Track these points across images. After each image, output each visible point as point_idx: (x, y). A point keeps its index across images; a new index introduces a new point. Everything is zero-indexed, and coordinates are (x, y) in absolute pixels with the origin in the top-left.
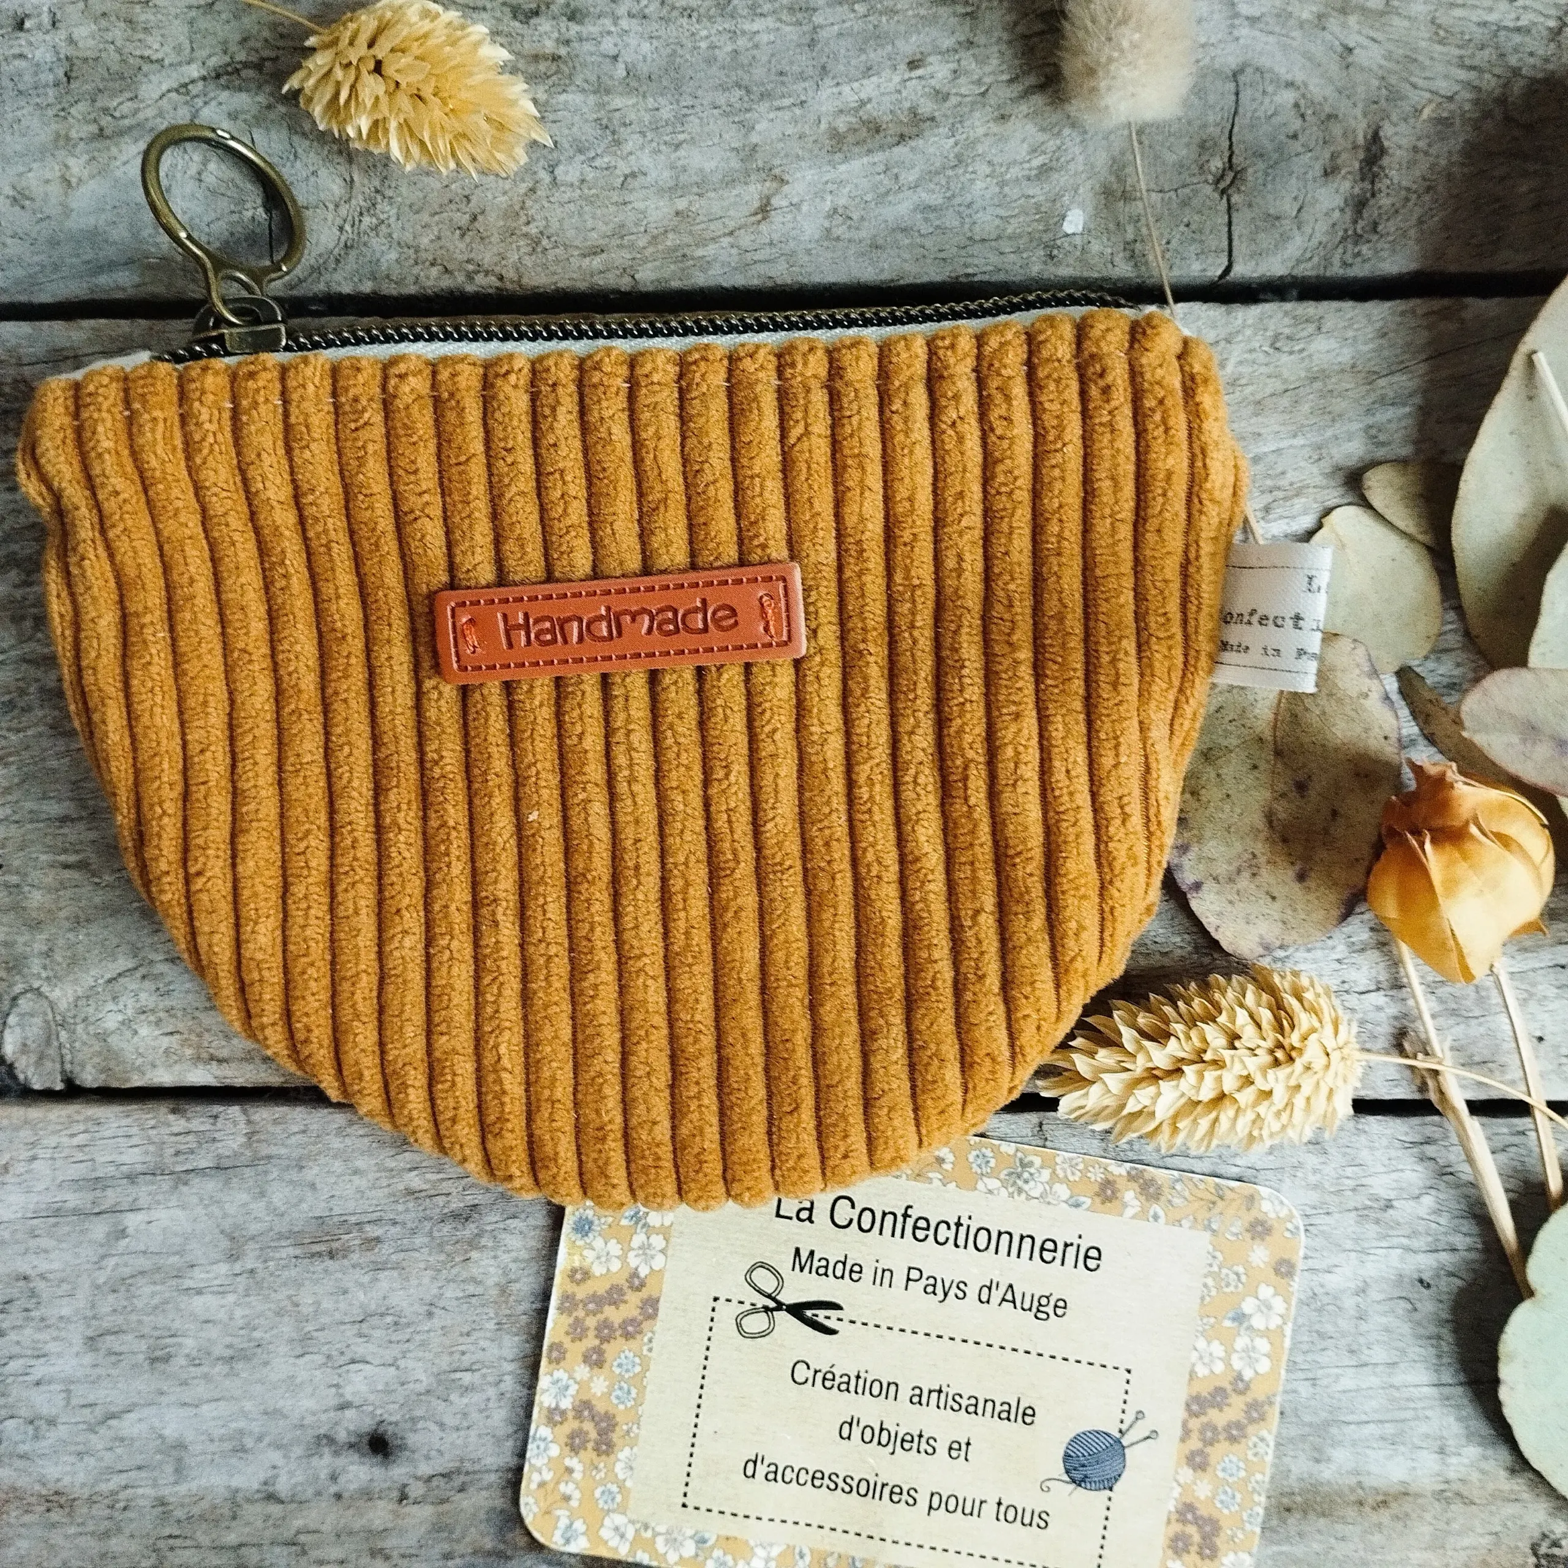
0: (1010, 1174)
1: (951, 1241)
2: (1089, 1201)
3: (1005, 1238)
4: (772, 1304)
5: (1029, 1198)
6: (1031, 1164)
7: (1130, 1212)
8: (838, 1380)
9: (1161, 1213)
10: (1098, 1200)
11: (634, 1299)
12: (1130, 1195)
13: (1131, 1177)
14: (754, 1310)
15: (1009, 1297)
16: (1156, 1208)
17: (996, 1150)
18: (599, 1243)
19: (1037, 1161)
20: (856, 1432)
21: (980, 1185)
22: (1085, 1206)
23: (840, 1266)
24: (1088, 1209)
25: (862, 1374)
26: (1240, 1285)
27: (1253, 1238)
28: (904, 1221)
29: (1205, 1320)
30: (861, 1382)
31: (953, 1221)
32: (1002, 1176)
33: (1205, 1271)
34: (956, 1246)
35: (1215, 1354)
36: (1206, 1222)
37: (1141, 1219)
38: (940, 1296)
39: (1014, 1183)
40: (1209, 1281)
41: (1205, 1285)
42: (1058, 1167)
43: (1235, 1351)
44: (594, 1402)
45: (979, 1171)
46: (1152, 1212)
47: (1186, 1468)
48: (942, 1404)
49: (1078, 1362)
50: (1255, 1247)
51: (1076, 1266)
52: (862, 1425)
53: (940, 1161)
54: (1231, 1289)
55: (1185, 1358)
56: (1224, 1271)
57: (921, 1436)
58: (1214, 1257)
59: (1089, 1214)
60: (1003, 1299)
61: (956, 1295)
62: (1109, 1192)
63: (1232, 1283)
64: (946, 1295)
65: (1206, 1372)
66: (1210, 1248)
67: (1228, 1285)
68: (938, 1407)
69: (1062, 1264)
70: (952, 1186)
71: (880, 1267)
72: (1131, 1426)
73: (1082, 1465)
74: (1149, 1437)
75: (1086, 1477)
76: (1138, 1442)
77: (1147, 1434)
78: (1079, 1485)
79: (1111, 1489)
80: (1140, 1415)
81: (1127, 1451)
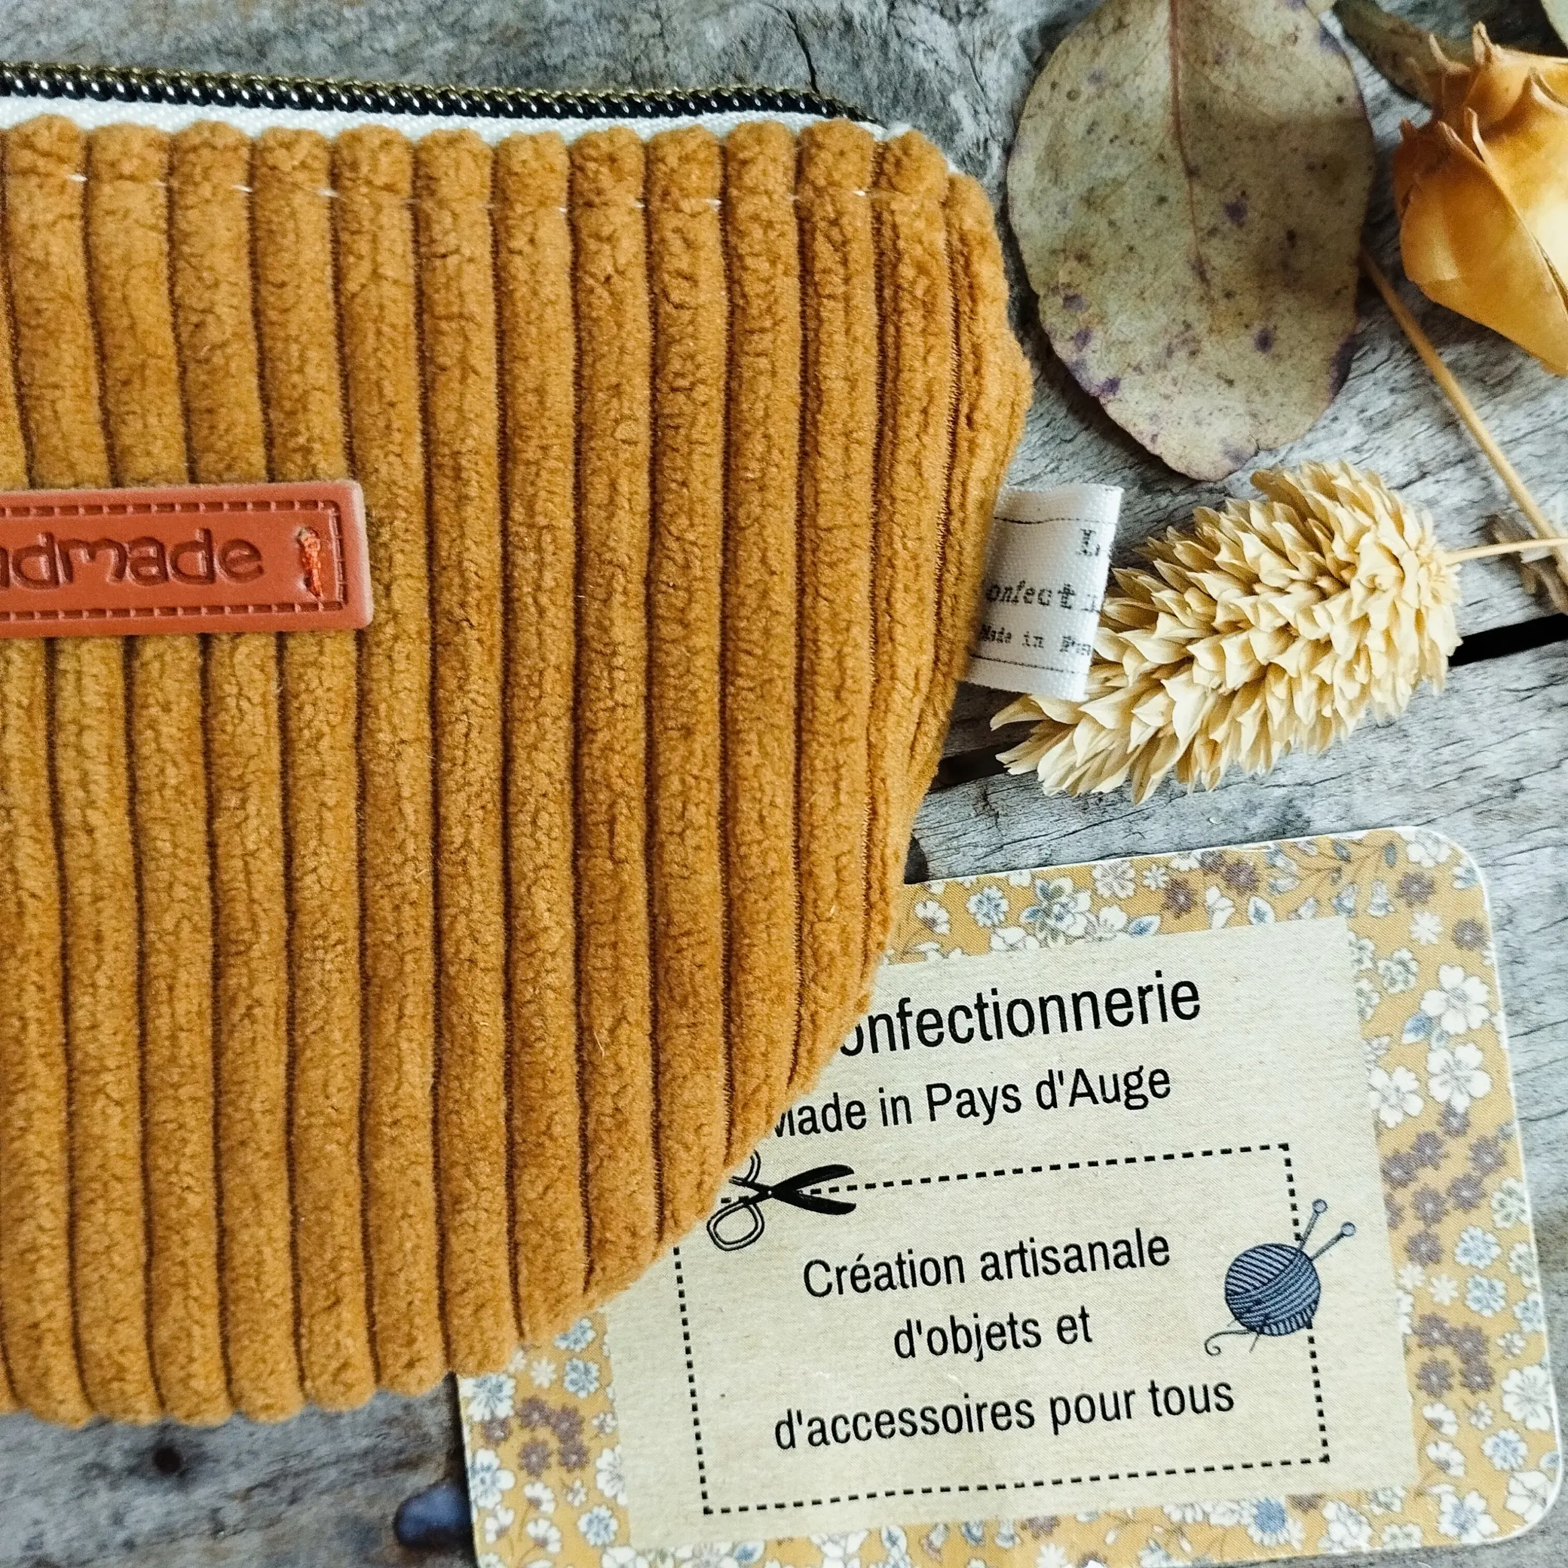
0: (1034, 914)
1: (977, 1032)
2: (1156, 920)
3: (1052, 1007)
4: (751, 1193)
5: (1070, 939)
6: (1059, 891)
7: (1219, 918)
8: (873, 1275)
9: (1265, 907)
10: (1169, 915)
12: (1213, 894)
13: (1208, 868)
14: (729, 1208)
15: (1082, 1088)
16: (1257, 902)
17: (1004, 887)
19: (1067, 884)
20: (920, 1342)
21: (996, 942)
22: (1153, 929)
23: (831, 1112)
24: (1159, 931)
25: (906, 1257)
26: (1411, 978)
27: (1410, 904)
28: (904, 1024)
29: (1375, 1043)
30: (907, 1268)
31: (971, 1003)
32: (1023, 920)
33: (1354, 972)
34: (987, 1038)
35: (1403, 1089)
36: (1335, 901)
37: (1239, 924)
38: (984, 1115)
39: (1043, 925)
40: (1364, 984)
41: (1360, 993)
42: (1099, 885)
43: (1434, 1075)
44: (543, 1397)
45: (989, 923)
46: (1252, 910)
47: (1409, 1266)
48: (1030, 1269)
49: (1207, 1153)
50: (1417, 916)
51: (1165, 1018)
52: (925, 1330)
53: (930, 924)
54: (1400, 986)
55: (1363, 1105)
56: (1381, 964)
57: (1012, 1323)
58: (1361, 948)
59: (1162, 938)
60: (1075, 1095)
61: (1006, 1107)
62: (1182, 899)
63: (1400, 978)
64: (991, 1111)
65: (1399, 1117)
66: (1352, 936)
67: (1393, 982)
68: (1026, 1275)
69: (1145, 1020)
70: (956, 954)
71: (887, 1096)
72: (1311, 1226)
73: (1258, 1302)
74: (1342, 1235)
75: (1267, 1316)
76: (1327, 1247)
77: (1338, 1231)
78: (1262, 1332)
79: (1310, 1326)
80: (1319, 1206)
81: (1316, 1263)
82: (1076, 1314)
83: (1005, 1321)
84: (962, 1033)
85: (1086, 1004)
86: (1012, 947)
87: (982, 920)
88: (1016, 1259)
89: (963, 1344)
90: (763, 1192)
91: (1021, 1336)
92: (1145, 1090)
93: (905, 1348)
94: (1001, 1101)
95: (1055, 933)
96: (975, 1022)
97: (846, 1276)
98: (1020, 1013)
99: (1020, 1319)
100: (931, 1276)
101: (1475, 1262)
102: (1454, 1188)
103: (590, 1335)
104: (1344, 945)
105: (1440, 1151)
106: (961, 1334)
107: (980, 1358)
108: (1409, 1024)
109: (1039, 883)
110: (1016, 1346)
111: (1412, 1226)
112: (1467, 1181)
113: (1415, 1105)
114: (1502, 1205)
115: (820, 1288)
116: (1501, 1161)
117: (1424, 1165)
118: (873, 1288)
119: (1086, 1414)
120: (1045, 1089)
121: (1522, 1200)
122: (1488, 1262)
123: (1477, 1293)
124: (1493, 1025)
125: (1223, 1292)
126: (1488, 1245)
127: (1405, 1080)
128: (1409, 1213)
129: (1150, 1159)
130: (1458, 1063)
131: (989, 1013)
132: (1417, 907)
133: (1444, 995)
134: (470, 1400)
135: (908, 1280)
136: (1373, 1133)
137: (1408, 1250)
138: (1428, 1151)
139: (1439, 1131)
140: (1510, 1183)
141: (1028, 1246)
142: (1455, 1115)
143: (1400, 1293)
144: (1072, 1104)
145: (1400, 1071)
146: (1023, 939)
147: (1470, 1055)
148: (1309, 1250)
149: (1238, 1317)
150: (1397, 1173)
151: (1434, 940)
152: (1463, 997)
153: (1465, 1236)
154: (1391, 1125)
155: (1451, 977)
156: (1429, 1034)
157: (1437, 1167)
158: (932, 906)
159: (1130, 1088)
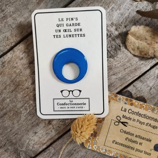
82: (141, 143)
84: (142, 117)
103: (101, 127)
106: (131, 140)
107: (132, 143)
109: (154, 107)
119: (139, 151)
120: (147, 124)
129: (153, 133)
131: (145, 116)
146: (151, 111)
149: (154, 148)
158: (144, 105)
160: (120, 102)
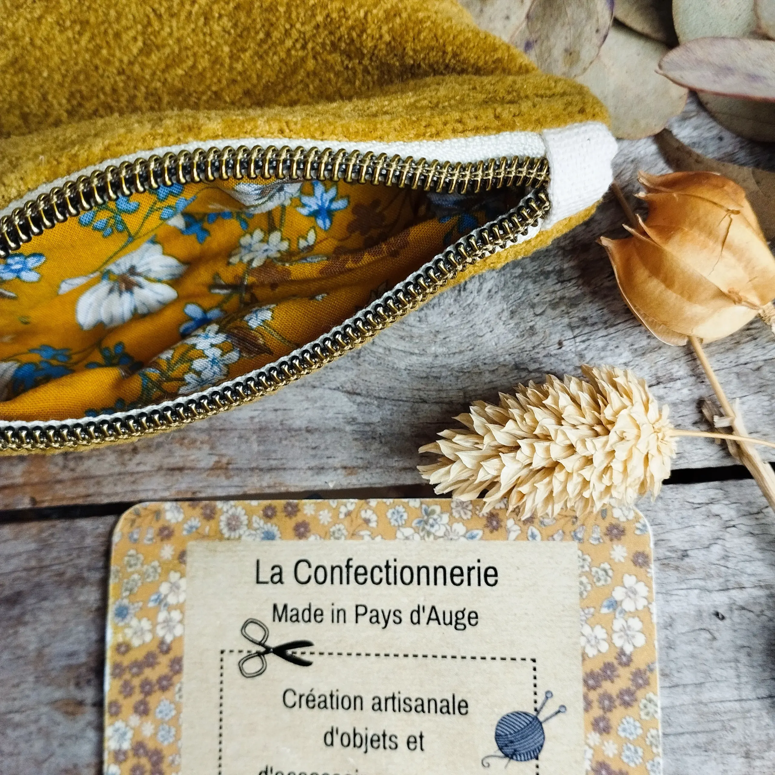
0: (420, 522)
1: (384, 580)
2: (480, 533)
3: (423, 572)
4: (262, 649)
5: (436, 538)
6: (433, 512)
7: (513, 536)
8: (317, 700)
9: (536, 532)
10: (487, 530)
11: (164, 660)
12: (510, 523)
14: (250, 656)
15: (433, 616)
16: (533, 529)
17: (406, 506)
18: (134, 622)
20: (337, 739)
21: (399, 535)
22: (478, 537)
23: (307, 613)
24: (481, 539)
25: (335, 693)
26: (609, 579)
27: (611, 540)
28: (348, 571)
29: (586, 611)
30: (334, 699)
31: (383, 565)
32: (413, 525)
33: (579, 572)
34: (389, 583)
35: (599, 637)
36: (573, 534)
37: (523, 539)
38: (383, 623)
39: (423, 529)
40: (584, 579)
41: (581, 583)
42: (454, 511)
43: (615, 632)
44: (146, 742)
45: (396, 524)
46: (529, 533)
47: (593, 733)
48: (396, 708)
49: (494, 659)
50: (615, 546)
51: (479, 584)
52: (340, 733)
53: (367, 521)
54: (602, 582)
55: (576, 643)
56: (594, 569)
57: (384, 735)
58: (584, 560)
59: (483, 542)
60: (430, 619)
61: (394, 622)
62: (495, 523)
63: (602, 578)
64: (386, 622)
65: (595, 652)
66: (580, 553)
67: (599, 580)
68: (394, 710)
69: (469, 584)
70: (378, 539)
71: (336, 608)
72: (544, 704)
73: (512, 742)
74: (559, 712)
75: (515, 750)
76: (551, 717)
77: (557, 709)
78: (512, 758)
79: (537, 758)
80: (549, 695)
81: (544, 725)
82: (418, 736)
83: (380, 734)
84: (377, 580)
85: (440, 572)
86: (407, 538)
87: (393, 522)
88: (390, 702)
89: (358, 743)
90: (268, 650)
91: (388, 743)
92: (465, 621)
93: (329, 741)
94: (392, 617)
95: (429, 533)
96: (383, 575)
97: (304, 700)
98: (407, 572)
99: (388, 734)
100: (346, 705)
101: (628, 736)
102: (621, 694)
103: (174, 713)
104: (576, 557)
105: (615, 673)
106: (358, 738)
107: (366, 752)
108: (605, 603)
109: (424, 506)
110: (385, 748)
111: (596, 712)
112: (629, 692)
113: (604, 647)
114: (645, 707)
115: (290, 704)
116: (647, 683)
117: (606, 680)
118: (316, 707)
120: (415, 615)
121: (656, 705)
122: (635, 736)
123: (628, 753)
124: (649, 609)
125: (493, 734)
126: (636, 727)
127: (600, 633)
128: (595, 705)
129: (464, 658)
130: (629, 627)
131: (391, 571)
132: (615, 541)
133: (624, 590)
134: (110, 738)
135: (335, 705)
136: (580, 658)
137: (593, 724)
138: (609, 672)
139: (615, 662)
140: (651, 695)
141: (397, 695)
142: (625, 654)
143: (587, 748)
144: (428, 623)
145: (598, 629)
146: (413, 535)
147: (636, 624)
148: (541, 718)
149: (501, 749)
150: (591, 682)
151: (623, 560)
152: (635, 592)
153: (624, 721)
154: (591, 655)
155: (629, 580)
156: (615, 610)
157: (612, 682)
158: (369, 512)
159: (457, 619)
160: (240, 537)
